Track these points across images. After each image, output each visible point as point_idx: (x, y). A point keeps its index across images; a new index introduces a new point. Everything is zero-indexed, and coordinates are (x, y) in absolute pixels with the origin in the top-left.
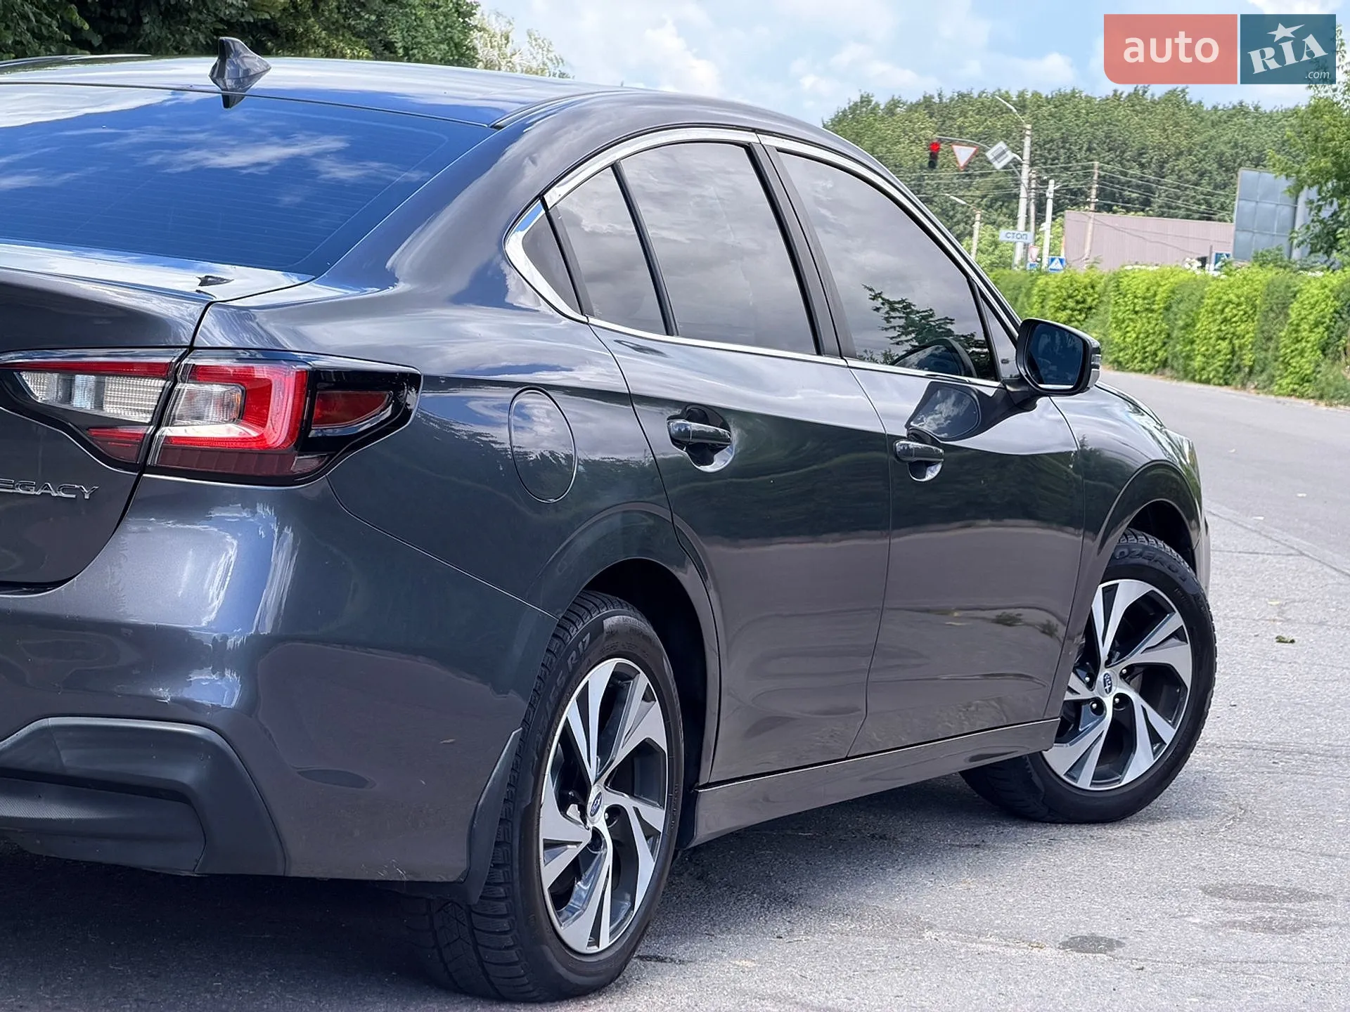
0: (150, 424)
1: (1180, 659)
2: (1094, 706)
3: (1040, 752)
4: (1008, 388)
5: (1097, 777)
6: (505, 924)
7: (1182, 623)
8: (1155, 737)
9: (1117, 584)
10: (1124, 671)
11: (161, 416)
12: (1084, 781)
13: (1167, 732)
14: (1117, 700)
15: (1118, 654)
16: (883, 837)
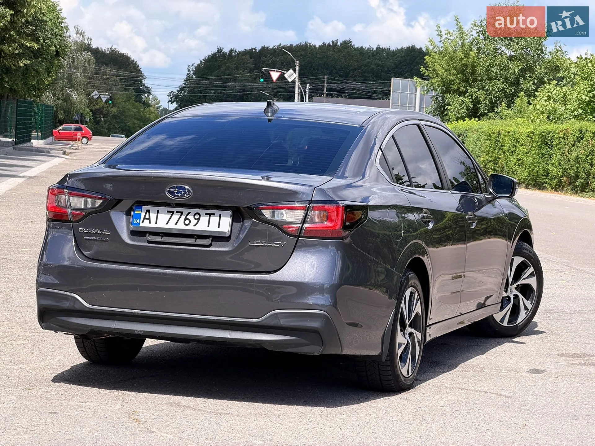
0: (301, 223)
1: (533, 282)
2: (507, 298)
3: (492, 315)
4: (486, 196)
5: (509, 322)
6: (389, 368)
7: (533, 270)
8: (526, 308)
9: (514, 258)
10: (516, 287)
11: (304, 221)
12: (505, 324)
13: (530, 306)
14: (514, 296)
15: (514, 281)
16: (445, 344)
